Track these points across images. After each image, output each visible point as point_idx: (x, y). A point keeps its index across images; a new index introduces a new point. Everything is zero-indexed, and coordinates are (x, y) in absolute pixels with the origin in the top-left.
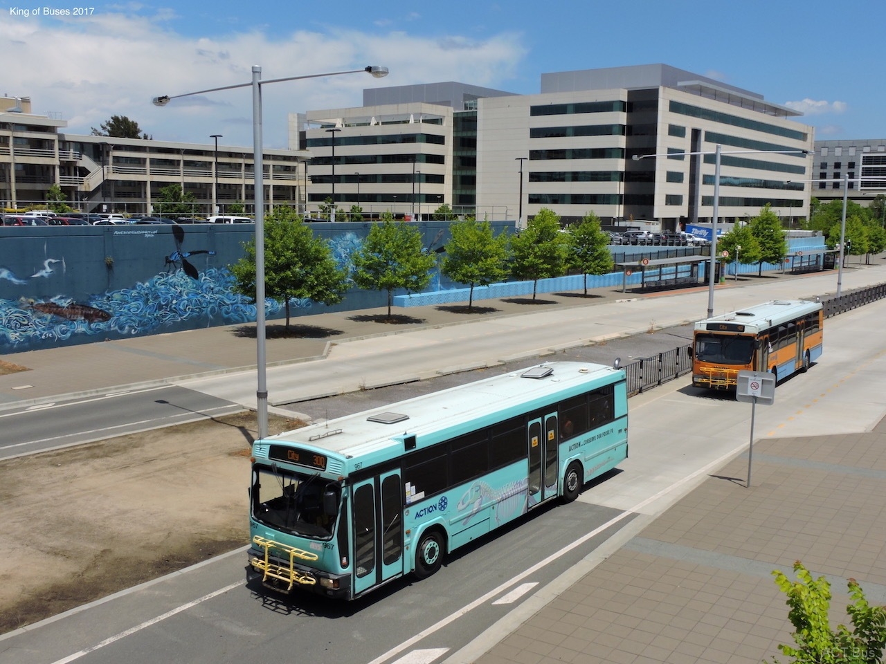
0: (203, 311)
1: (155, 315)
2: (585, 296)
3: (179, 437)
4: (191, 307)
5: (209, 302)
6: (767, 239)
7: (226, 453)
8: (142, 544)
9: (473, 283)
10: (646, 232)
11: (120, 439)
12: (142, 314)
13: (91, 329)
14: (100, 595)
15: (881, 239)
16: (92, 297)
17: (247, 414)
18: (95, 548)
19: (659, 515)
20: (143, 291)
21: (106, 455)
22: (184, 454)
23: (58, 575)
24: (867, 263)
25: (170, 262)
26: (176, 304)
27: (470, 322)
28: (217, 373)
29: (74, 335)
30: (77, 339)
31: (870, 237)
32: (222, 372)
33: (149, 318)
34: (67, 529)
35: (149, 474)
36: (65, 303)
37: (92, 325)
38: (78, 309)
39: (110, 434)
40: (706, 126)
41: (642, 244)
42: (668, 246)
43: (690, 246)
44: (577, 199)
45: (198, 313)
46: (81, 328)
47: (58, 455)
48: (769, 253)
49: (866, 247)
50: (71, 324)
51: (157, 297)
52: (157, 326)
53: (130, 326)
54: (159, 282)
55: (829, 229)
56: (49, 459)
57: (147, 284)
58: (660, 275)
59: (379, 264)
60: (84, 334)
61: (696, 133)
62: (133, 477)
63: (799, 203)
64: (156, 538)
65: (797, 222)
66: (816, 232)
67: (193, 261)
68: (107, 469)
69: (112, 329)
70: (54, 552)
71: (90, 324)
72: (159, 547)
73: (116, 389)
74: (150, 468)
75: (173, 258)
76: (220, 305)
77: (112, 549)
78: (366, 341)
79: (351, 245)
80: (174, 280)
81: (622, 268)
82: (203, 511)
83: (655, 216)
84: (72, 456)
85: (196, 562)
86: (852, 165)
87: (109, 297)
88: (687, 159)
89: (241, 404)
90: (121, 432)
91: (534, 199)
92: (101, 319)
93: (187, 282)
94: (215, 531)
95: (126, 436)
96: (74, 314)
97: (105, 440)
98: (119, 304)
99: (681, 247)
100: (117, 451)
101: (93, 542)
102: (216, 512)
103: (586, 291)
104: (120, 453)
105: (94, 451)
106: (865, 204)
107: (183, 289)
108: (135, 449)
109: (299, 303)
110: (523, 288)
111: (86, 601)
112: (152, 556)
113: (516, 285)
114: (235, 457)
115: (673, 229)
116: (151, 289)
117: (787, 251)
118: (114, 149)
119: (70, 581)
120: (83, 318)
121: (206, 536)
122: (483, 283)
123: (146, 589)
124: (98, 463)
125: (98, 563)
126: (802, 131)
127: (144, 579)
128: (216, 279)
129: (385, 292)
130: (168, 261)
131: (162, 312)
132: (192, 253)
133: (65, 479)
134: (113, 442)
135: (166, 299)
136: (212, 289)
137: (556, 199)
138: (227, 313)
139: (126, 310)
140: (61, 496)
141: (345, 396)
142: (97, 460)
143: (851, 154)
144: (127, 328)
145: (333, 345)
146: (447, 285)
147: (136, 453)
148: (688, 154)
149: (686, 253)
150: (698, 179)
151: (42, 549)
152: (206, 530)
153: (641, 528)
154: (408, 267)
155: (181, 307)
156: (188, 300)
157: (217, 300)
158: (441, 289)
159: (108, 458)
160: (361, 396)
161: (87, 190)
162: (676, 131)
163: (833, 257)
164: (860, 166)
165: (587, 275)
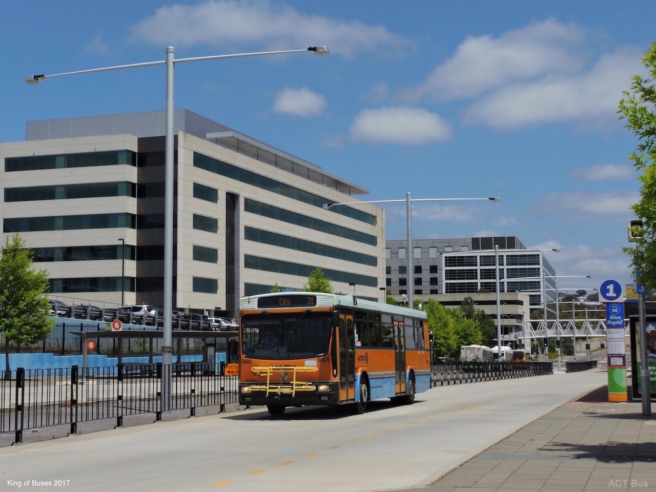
40: (245, 191)
61: (232, 199)
83: (179, 305)
86: (434, 269)
88: (222, 232)
126: (369, 212)
143: (431, 256)
148: (222, 225)
150: (238, 260)
162: (203, 192)
164: (443, 268)
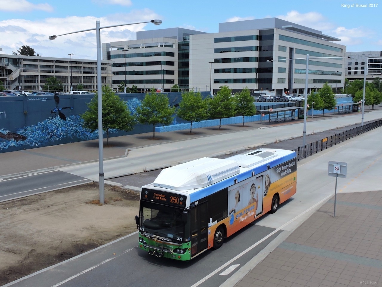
0: (68, 135)
1: (47, 137)
2: (243, 126)
3: (61, 195)
4: (63, 133)
5: (71, 131)
6: (326, 98)
7: (84, 202)
8: (49, 247)
9: (192, 121)
10: (269, 96)
11: (35, 196)
12: (41, 137)
13: (17, 144)
14: (32, 271)
15: (379, 98)
16: (18, 129)
17: (92, 183)
18: (28, 248)
19: (293, 231)
20: (41, 126)
21: (29, 204)
22: (65, 203)
23: (12, 262)
24: (373, 109)
25: (53, 113)
26: (56, 132)
27: (192, 139)
28: (77, 164)
29: (10, 147)
30: (12, 149)
31: (374, 97)
32: (79, 164)
33: (44, 139)
34: (14, 239)
35: (50, 212)
36: (5, 132)
37: (18, 142)
38: (11, 135)
39: (30, 193)
40: (295, 46)
41: (268, 101)
42: (280, 102)
43: (290, 102)
44: (236, 81)
45: (66, 136)
46: (13, 144)
47: (7, 204)
48: (327, 105)
49: (372, 102)
50: (8, 142)
51: (47, 129)
52: (47, 142)
53: (35, 143)
54: (48, 122)
55: (354, 94)
56: (2, 206)
57: (43, 123)
58: (278, 115)
59: (149, 112)
60: (14, 146)
61: (291, 49)
62: (42, 214)
63: (339, 82)
64: (56, 243)
65: (339, 90)
66: (348, 95)
67: (64, 112)
68: (30, 210)
69: (27, 144)
70: (9, 251)
71: (17, 142)
72: (58, 248)
73: (31, 172)
74: (49, 210)
75: (55, 111)
76: (76, 132)
77: (36, 249)
78: (144, 148)
79: (135, 104)
80: (55, 121)
81: (260, 113)
82: (76, 230)
83: (273, 88)
84: (13, 204)
85: (76, 255)
86: (363, 63)
87: (25, 129)
88: (288, 62)
89: (89, 179)
90: (35, 193)
91: (216, 81)
92: (22, 140)
93: (61, 122)
94: (83, 240)
95: (37, 194)
96: (10, 137)
97: (28, 196)
98: (30, 133)
99: (286, 103)
100: (34, 202)
101: (26, 246)
102: (83, 231)
103: (243, 124)
104: (35, 203)
105: (23, 202)
106: (370, 81)
107: (59, 125)
108: (42, 201)
109: (112, 131)
110: (215, 123)
111: (26, 275)
112: (54, 252)
113: (211, 121)
114: (89, 204)
115: (281, 95)
116: (45, 125)
117: (336, 104)
118: (23, 61)
119: (17, 265)
120: (14, 139)
121: (79, 242)
122: (197, 120)
123: (53, 269)
124: (25, 207)
125: (30, 256)
126: (340, 48)
127: (52, 264)
128: (74, 120)
129: (152, 125)
130: (52, 112)
131: (49, 136)
132: (63, 108)
133: (11, 215)
134: (32, 197)
135: (51, 130)
136: (73, 125)
137: (226, 81)
138: (79, 136)
139: (33, 135)
140: (9, 223)
141: (137, 174)
142: (25, 206)
144: (34, 143)
145: (129, 150)
146: (179, 122)
147: (43, 202)
148: (288, 59)
149: (289, 105)
150: (293, 71)
151: (3, 249)
152: (79, 240)
153: (286, 237)
154: (163, 114)
155: (58, 134)
156: (61, 130)
157: (74, 130)
158: (177, 124)
159: (30, 205)
160: (145, 174)
161: (12, 80)
162: (282, 48)
163: (357, 106)
164: (367, 64)
165: (244, 116)
